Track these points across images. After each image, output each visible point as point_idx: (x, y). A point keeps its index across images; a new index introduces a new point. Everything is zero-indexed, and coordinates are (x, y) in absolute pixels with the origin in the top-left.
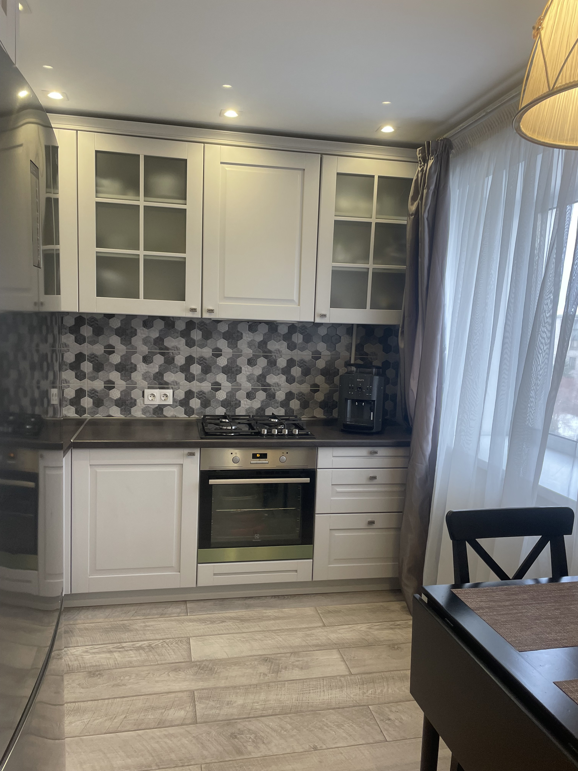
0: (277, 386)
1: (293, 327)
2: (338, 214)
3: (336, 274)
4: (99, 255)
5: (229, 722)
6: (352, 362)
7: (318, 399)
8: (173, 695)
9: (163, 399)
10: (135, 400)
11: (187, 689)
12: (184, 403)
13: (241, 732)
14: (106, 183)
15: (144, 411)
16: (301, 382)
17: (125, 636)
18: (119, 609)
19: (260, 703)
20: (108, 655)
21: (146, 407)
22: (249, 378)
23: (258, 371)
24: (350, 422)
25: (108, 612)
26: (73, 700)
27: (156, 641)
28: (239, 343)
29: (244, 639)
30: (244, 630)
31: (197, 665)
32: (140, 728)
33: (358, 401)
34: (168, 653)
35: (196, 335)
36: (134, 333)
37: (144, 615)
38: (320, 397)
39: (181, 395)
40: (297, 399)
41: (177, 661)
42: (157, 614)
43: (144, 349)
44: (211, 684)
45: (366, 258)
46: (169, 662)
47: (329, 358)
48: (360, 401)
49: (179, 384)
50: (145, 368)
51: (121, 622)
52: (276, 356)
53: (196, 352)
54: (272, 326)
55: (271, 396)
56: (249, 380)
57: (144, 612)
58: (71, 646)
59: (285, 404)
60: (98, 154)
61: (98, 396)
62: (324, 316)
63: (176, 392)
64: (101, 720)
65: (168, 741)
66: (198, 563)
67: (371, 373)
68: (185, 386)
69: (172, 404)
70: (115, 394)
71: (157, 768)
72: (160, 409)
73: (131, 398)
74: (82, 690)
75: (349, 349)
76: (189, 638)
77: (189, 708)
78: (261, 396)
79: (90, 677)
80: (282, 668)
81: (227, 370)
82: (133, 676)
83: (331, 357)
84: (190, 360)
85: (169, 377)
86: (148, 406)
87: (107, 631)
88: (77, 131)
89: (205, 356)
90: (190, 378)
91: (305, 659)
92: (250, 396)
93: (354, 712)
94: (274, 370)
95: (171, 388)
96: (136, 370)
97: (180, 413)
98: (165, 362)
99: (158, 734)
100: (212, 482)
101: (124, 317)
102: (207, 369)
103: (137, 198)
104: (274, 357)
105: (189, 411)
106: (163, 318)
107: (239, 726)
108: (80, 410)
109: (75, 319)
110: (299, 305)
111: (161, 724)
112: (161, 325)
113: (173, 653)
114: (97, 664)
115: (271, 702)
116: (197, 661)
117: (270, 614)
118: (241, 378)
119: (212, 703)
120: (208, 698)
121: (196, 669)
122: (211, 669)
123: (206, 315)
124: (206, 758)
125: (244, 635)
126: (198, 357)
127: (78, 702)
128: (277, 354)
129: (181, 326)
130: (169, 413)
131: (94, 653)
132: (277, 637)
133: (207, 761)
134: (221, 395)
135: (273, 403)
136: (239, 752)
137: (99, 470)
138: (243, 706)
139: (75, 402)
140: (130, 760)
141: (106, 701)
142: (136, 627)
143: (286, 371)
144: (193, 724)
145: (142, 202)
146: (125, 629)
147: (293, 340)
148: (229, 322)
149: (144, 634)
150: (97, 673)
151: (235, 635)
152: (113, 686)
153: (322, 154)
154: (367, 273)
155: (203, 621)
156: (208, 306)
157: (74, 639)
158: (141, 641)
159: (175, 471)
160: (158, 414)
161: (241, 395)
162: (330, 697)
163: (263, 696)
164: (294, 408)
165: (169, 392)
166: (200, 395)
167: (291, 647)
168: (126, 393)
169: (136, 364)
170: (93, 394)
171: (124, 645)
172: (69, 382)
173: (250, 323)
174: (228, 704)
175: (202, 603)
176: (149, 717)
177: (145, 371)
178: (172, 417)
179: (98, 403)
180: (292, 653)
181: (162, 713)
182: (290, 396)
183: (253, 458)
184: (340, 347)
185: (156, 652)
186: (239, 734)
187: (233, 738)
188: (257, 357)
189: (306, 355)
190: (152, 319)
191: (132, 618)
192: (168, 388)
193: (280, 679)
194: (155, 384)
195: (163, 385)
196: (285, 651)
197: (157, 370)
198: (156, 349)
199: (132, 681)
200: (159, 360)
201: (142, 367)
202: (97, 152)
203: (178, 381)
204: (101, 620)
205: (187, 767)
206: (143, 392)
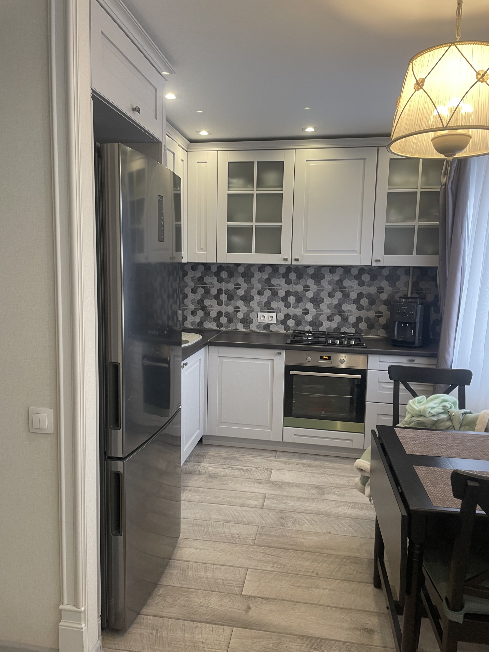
0: (349, 312)
1: (362, 270)
2: (390, 187)
3: (388, 230)
4: (229, 226)
5: (282, 511)
6: (409, 295)
7: (381, 322)
8: (253, 494)
9: (270, 319)
10: (253, 320)
11: (262, 492)
12: (284, 322)
13: (288, 517)
14: (234, 181)
15: (258, 327)
16: (368, 310)
17: (235, 462)
18: (235, 449)
19: (305, 507)
20: (222, 470)
21: (259, 324)
22: (329, 306)
23: (335, 301)
24: (397, 338)
25: (227, 449)
26: (198, 486)
27: (252, 468)
28: (322, 281)
29: (307, 476)
30: (308, 471)
31: (272, 483)
32: (230, 504)
33: (403, 323)
34: (257, 474)
35: (293, 276)
36: (253, 276)
37: (248, 454)
38: (382, 321)
39: (282, 317)
40: (365, 322)
41: (261, 479)
42: (257, 455)
43: (259, 286)
44: (278, 493)
45: (413, 218)
46: (256, 478)
47: (391, 292)
48: (405, 323)
49: (281, 309)
50: (259, 298)
51: (234, 456)
52: (349, 291)
53: (293, 288)
54: (347, 269)
55: (345, 320)
56: (329, 307)
57: (249, 452)
58: (203, 462)
59: (355, 325)
60: (230, 164)
61: (230, 316)
62: (378, 261)
63: (279, 315)
64: (210, 497)
65: (244, 513)
66: (283, 426)
67: (416, 303)
68: (285, 310)
69: (276, 322)
70: (240, 315)
71: (234, 523)
72: (268, 326)
73: (250, 318)
74: (204, 483)
75: (406, 285)
76: (272, 470)
77: (261, 501)
78: (338, 319)
79: (210, 478)
80: (326, 493)
81: (312, 300)
82: (234, 482)
83: (392, 292)
84: (288, 293)
85: (274, 305)
86: (260, 324)
87: (224, 458)
88: (218, 151)
89: (298, 291)
90: (288, 305)
91: (344, 492)
92: (329, 319)
93: (364, 522)
94: (348, 300)
95: (275, 312)
96: (253, 300)
97: (281, 329)
98: (271, 295)
99: (240, 509)
100: (292, 372)
101: (247, 265)
102: (299, 300)
103: (252, 189)
104: (348, 292)
105: (287, 328)
106: (271, 265)
107: (287, 514)
108: (219, 325)
109: (218, 267)
110: (360, 254)
111: (242, 505)
112: (269, 270)
113: (260, 475)
114: (215, 473)
115: (312, 508)
116: (273, 481)
117: (330, 465)
118: (323, 306)
119: (275, 501)
120: (273, 499)
121: (271, 484)
122: (280, 486)
123: (294, 263)
124: (263, 524)
125: (307, 473)
126: (293, 291)
127: (200, 488)
128: (350, 289)
129: (282, 271)
130: (274, 329)
131: (215, 468)
132: (329, 478)
133: (262, 525)
134: (309, 318)
135: (346, 324)
136: (283, 525)
137: (224, 360)
138: (293, 506)
139: (217, 320)
140: (220, 517)
141: (215, 490)
142: (242, 459)
143: (357, 301)
144: (261, 508)
145: (255, 191)
146: (235, 459)
147: (362, 279)
148: (316, 267)
149: (246, 463)
150: (214, 477)
151: (301, 472)
152: (221, 484)
153: (378, 147)
154: (414, 229)
155: (284, 462)
156: (295, 257)
157: (205, 460)
158: (243, 466)
159: (269, 364)
160: (267, 329)
161: (323, 318)
162: (351, 512)
163: (307, 504)
164: (362, 329)
165: (274, 315)
166: (294, 317)
167: (337, 484)
168: (247, 315)
169: (253, 296)
170: (227, 315)
171: (232, 466)
172: (213, 307)
173: (331, 267)
174: (284, 503)
175: (286, 454)
176: (237, 501)
177: (259, 301)
178: (276, 331)
179: (230, 321)
180: (335, 487)
181: (245, 501)
182: (359, 319)
183: (321, 359)
184: (400, 284)
185: (250, 473)
186: (285, 518)
187: (282, 519)
188: (335, 291)
189: (373, 290)
190: (264, 266)
191: (241, 455)
192: (273, 312)
193: (322, 498)
194: (265, 309)
195: (270, 310)
196: (332, 485)
197: (267, 300)
198: (266, 286)
199: (232, 483)
200: (268, 293)
201: (257, 298)
202: (229, 163)
203: (280, 307)
204: (222, 453)
205: (251, 526)
206: (258, 314)
